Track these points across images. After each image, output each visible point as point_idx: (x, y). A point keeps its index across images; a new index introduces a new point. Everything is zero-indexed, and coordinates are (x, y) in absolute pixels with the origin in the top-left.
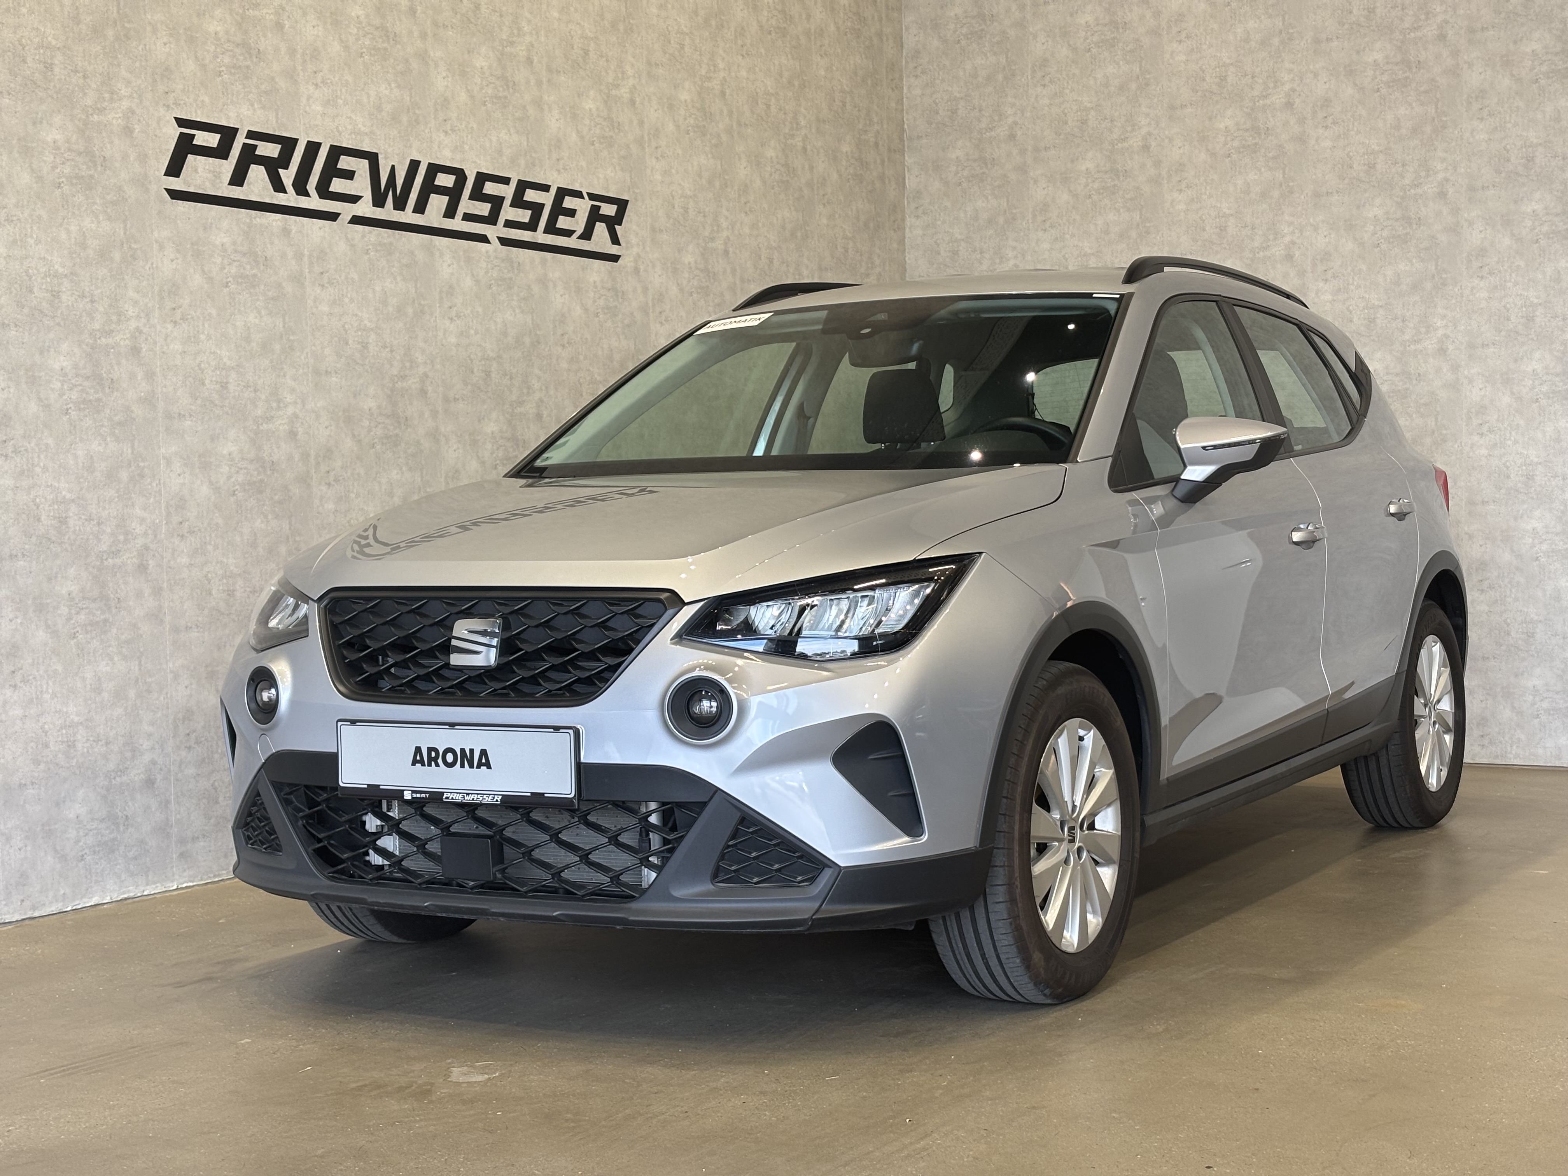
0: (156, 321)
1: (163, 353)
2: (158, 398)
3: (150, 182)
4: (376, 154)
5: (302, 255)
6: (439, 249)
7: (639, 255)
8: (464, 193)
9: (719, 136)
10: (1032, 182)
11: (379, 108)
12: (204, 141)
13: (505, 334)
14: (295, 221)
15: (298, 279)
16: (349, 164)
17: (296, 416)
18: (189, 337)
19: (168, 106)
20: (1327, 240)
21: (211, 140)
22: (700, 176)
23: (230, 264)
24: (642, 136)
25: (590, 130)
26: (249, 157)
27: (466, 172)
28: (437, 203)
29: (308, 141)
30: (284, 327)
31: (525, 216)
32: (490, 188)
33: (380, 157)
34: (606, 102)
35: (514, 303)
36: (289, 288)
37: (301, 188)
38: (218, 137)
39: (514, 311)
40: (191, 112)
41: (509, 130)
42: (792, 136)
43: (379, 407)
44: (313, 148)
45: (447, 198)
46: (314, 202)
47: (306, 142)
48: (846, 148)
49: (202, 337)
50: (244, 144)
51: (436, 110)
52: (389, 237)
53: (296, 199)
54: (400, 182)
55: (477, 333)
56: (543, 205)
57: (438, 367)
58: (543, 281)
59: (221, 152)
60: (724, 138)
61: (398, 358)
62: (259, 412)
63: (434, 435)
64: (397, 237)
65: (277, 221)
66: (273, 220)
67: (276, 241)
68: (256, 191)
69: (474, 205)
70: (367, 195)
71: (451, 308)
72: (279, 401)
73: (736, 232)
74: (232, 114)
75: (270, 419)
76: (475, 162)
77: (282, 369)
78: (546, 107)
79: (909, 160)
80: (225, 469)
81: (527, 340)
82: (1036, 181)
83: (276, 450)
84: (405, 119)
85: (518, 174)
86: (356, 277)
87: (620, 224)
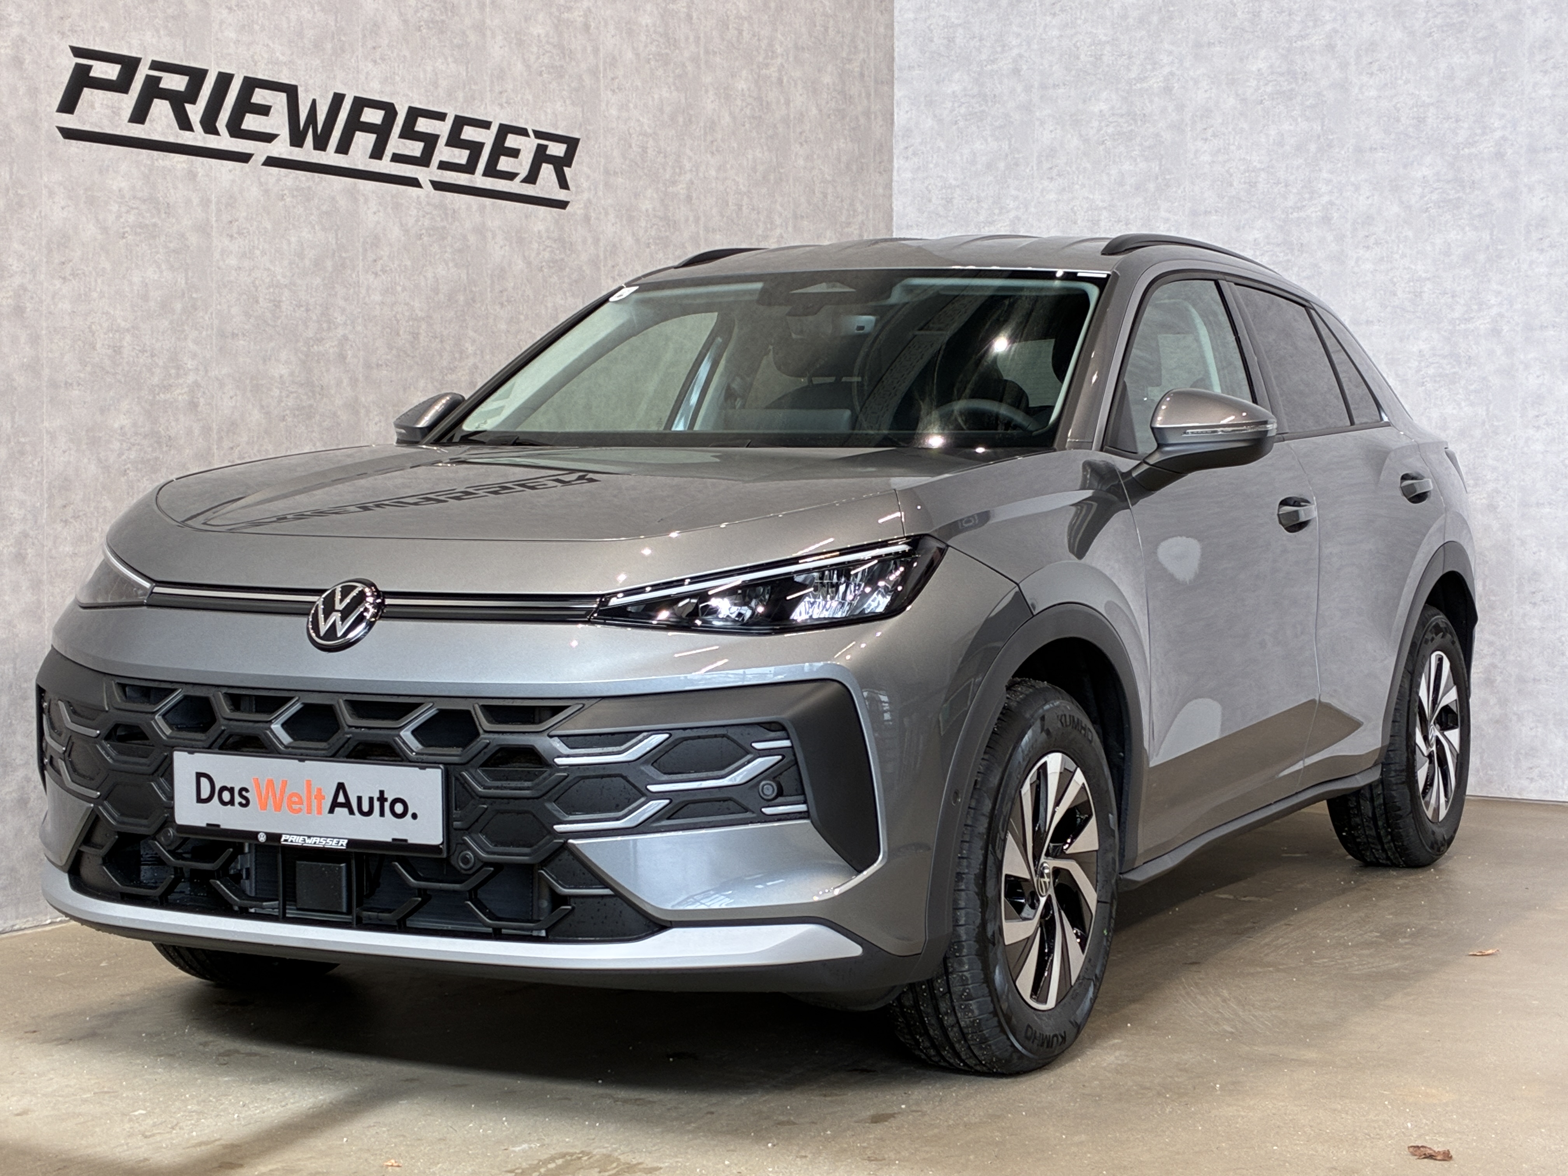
0: (43, 276)
1: (50, 313)
2: (42, 365)
3: (41, 119)
4: (295, 88)
5: (209, 201)
6: (363, 195)
7: (589, 201)
8: (393, 131)
9: (684, 65)
10: (1037, 123)
11: (300, 35)
12: (102, 72)
13: (436, 291)
14: (202, 163)
15: (203, 229)
16: (264, 98)
17: (197, 384)
18: (80, 295)
19: (63, 34)
20: (1370, 201)
21: (110, 72)
22: (661, 110)
23: (128, 212)
24: (597, 66)
25: (538, 58)
26: (152, 89)
27: (397, 107)
28: (364, 141)
29: (220, 73)
30: (186, 283)
31: (461, 156)
32: (423, 125)
33: (300, 90)
34: (556, 27)
35: (447, 256)
36: (193, 239)
37: (209, 127)
38: (118, 67)
39: (447, 265)
40: (88, 40)
41: (446, 59)
42: (767, 66)
43: (292, 374)
44: (224, 80)
45: (373, 137)
46: (224, 141)
47: (216, 74)
48: (827, 79)
49: (95, 295)
50: (148, 77)
51: (364, 36)
52: (308, 180)
53: (204, 138)
54: (321, 118)
55: (404, 289)
56: (481, 145)
57: (359, 328)
58: (480, 231)
59: (121, 86)
60: (690, 68)
61: (315, 318)
62: (156, 380)
63: (353, 406)
64: (317, 180)
65: (181, 162)
66: (178, 162)
67: (180, 186)
68: (160, 129)
69: (405, 145)
70: (284, 133)
71: (375, 261)
72: (178, 368)
73: (701, 175)
74: (135, 42)
75: (167, 388)
76: (407, 95)
77: (184, 331)
78: (488, 33)
79: (899, 92)
80: (116, 445)
81: (461, 298)
82: (1042, 123)
83: (173, 424)
84: (329, 46)
85: (455, 108)
86: (269, 227)
87: (569, 166)
